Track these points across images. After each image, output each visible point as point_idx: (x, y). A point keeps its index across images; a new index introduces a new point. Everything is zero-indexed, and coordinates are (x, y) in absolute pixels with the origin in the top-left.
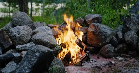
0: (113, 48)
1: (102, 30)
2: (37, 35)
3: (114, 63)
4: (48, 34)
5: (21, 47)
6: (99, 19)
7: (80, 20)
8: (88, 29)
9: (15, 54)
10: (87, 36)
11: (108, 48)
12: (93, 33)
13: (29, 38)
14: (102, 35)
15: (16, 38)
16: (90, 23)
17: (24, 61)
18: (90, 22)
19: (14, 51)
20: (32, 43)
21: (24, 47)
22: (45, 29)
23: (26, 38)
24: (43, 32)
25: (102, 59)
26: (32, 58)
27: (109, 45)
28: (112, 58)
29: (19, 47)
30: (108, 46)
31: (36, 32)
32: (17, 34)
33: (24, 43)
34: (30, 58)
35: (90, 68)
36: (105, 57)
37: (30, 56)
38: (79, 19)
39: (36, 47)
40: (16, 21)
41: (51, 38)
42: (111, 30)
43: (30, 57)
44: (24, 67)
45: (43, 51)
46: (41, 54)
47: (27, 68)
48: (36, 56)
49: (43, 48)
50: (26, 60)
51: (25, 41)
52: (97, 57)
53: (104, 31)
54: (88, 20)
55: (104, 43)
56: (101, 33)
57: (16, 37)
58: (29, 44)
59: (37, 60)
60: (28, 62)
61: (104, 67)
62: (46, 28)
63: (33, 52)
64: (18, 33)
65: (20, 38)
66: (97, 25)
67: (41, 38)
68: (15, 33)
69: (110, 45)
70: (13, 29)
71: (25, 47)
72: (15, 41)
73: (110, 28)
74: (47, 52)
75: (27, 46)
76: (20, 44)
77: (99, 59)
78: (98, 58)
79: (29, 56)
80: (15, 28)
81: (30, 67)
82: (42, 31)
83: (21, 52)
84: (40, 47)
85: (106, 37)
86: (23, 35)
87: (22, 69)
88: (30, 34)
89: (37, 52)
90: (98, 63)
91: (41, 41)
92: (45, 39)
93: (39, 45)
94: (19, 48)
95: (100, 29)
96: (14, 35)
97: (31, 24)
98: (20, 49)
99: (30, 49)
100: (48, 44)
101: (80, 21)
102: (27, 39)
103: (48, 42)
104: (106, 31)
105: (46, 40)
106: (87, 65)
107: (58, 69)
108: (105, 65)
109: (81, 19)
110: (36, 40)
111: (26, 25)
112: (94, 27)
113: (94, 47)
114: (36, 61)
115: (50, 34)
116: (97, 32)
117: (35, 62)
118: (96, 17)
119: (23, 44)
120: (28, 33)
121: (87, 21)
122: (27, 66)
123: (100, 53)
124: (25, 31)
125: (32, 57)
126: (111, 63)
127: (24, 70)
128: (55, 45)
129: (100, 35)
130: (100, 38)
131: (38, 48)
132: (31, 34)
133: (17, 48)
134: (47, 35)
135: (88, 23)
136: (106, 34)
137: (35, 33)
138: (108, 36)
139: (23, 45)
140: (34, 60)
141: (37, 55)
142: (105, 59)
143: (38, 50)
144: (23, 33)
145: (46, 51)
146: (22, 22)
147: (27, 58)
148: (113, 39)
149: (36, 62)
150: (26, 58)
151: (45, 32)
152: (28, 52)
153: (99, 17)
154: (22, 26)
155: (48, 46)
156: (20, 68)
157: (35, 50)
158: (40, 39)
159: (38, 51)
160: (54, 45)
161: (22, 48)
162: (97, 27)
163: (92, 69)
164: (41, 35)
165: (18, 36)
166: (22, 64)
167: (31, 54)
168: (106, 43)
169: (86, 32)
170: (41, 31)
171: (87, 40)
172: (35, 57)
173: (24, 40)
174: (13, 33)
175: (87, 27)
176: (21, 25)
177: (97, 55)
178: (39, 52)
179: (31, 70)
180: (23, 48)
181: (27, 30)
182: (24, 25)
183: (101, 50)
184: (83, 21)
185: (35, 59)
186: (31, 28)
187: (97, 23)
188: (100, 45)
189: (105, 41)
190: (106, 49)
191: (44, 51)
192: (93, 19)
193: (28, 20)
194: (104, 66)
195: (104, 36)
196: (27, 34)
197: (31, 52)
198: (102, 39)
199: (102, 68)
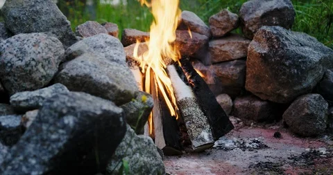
0: (326, 106)
1: (292, 48)
2: (76, 62)
3: (324, 152)
4: (113, 60)
5: (25, 98)
6: (284, 15)
7: (226, 16)
8: (248, 45)
9: (6, 121)
10: (245, 68)
11: (308, 105)
12: (264, 57)
13: (52, 73)
14: (290, 64)
15: (11, 71)
16: (255, 27)
17: (28, 140)
18: (255, 23)
19: (5, 110)
20: (59, 85)
21: (33, 98)
22: (102, 43)
23: (42, 70)
24: (96, 52)
25: (289, 141)
26: (52, 133)
27: (314, 95)
28: (322, 137)
29: (20, 97)
30: (308, 99)
31: (75, 52)
32: (15, 59)
33: (37, 86)
34: (45, 132)
35: (246, 166)
36: (299, 135)
37: (47, 125)
38: (222, 15)
39: (67, 98)
40: (15, 18)
41: (119, 71)
42: (323, 51)
43: (48, 131)
44: (26, 160)
45: (86, 112)
46: (80, 119)
47: (36, 164)
48: (65, 127)
49: (90, 101)
50: (35, 138)
51: (40, 79)
52: (273, 134)
53: (299, 53)
54: (251, 16)
55: (296, 89)
56: (287, 59)
57: (11, 66)
58: (52, 88)
59: (69, 140)
60: (39, 145)
61: (292, 164)
62: (106, 42)
63: (57, 115)
64: (19, 55)
65: (23, 70)
66: (277, 34)
67: (87, 71)
68: (10, 56)
69: (317, 95)
70: (5, 41)
71: (39, 97)
72: (8, 81)
73: (320, 44)
74: (101, 115)
75: (43, 95)
76: (25, 90)
77: (281, 141)
78: (277, 135)
79: (44, 127)
80: (12, 39)
81: (46, 158)
82: (92, 50)
83: (24, 113)
84: (79, 99)
85: (302, 71)
86: (33, 63)
87: (20, 166)
88: (55, 60)
89: (69, 113)
90: (275, 154)
91: (88, 79)
92: (101, 76)
93: (78, 94)
94: (20, 102)
95: (285, 45)
96: (6, 62)
97: (63, 29)
98: (23, 104)
99: (48, 104)
100: (110, 91)
101: (225, 21)
102: (45, 74)
103: (108, 83)
104: (306, 52)
105: (103, 76)
106: (239, 157)
107: (142, 167)
108: (295, 159)
109: (230, 13)
110: (73, 78)
111: (46, 30)
112: (268, 39)
113: (267, 101)
114: (65, 141)
115: (117, 61)
116: (275, 54)
117: (60, 144)
118: (274, 8)
119: (32, 90)
120: (51, 55)
121: (245, 20)
122: (35, 156)
123: (285, 123)
124: (39, 50)
125: (52, 128)
126: (316, 153)
127: (27, 167)
128: (133, 92)
129: (285, 65)
130: (284, 74)
131: (71, 102)
132: (59, 58)
133: (14, 101)
134: (108, 62)
135: (250, 28)
136: (303, 62)
137: (71, 54)
138: (311, 69)
139: (32, 92)
140: (59, 137)
141: (68, 124)
142: (299, 141)
143: (73, 108)
144: (33, 56)
145: (99, 112)
146: (34, 20)
147: (39, 131)
148: (327, 78)
149: (65, 145)
150: (33, 131)
151: (104, 55)
152: (42, 114)
153: (285, 8)
154: (33, 34)
155: (109, 95)
156: (13, 162)
157: (63, 108)
158: (86, 76)
159: (72, 110)
160: (129, 93)
161: (27, 101)
162: (277, 38)
163: (253, 170)
164: (90, 63)
165: (19, 63)
166: (22, 149)
167: (51, 120)
168: (304, 89)
169: (242, 55)
170: (89, 51)
171: (245, 79)
172: (63, 128)
173: (36, 76)
174: (4, 55)
175: (246, 38)
176: (29, 32)
177: (274, 128)
178: (75, 115)
179: (47, 169)
180: (32, 102)
181: (47, 46)
182: (41, 31)
183: (287, 110)
184: (235, 19)
185: (63, 134)
186: (61, 40)
187: (278, 27)
188: (285, 95)
189: (301, 84)
190: (302, 109)
191: (93, 111)
192: (265, 15)
193: (52, 15)
194: (292, 161)
195: (298, 67)
196: (45, 60)
197: (51, 115)
198: (292, 76)
199: (284, 167)
